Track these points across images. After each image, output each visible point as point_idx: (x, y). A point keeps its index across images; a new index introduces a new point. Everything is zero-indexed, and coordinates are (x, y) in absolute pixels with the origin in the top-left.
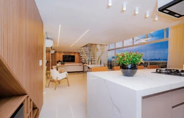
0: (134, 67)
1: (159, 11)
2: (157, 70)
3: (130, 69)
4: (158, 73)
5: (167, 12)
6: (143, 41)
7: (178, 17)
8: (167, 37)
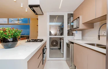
0: (15, 40)
1: (29, 6)
2: (28, 40)
3: (12, 42)
4: (29, 42)
5: (33, 9)
6: (17, 22)
7: (36, 14)
8: (29, 23)
